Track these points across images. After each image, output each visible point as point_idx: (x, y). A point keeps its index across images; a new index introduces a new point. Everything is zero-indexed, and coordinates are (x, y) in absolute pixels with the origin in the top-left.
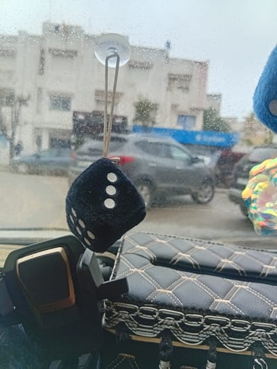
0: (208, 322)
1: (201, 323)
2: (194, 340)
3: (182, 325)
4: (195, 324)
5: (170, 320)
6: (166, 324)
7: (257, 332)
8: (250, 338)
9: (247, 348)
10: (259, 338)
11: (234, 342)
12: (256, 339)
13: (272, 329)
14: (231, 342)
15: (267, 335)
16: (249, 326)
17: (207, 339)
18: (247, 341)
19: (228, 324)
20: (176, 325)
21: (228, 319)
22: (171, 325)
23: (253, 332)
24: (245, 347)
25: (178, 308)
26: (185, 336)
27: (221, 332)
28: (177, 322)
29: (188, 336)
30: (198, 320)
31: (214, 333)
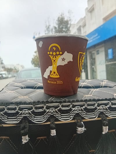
0: (48, 108)
1: (44, 109)
2: (41, 120)
3: (33, 112)
4: (41, 110)
5: (25, 111)
6: (24, 114)
7: (76, 108)
8: (73, 112)
9: (72, 118)
10: (78, 111)
11: (64, 117)
12: (77, 112)
13: (84, 105)
14: (62, 117)
15: (82, 109)
16: (71, 106)
17: (49, 118)
18: (71, 114)
19: (59, 107)
20: (29, 114)
21: (59, 104)
22: (27, 114)
23: (74, 109)
24: (71, 118)
25: (29, 103)
26: (36, 118)
27: (56, 112)
28: (30, 111)
29: (38, 118)
30: (42, 108)
31: (52, 113)
